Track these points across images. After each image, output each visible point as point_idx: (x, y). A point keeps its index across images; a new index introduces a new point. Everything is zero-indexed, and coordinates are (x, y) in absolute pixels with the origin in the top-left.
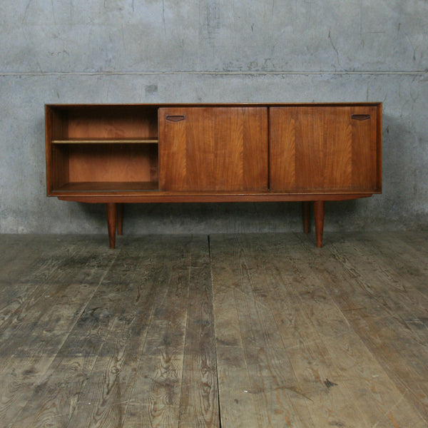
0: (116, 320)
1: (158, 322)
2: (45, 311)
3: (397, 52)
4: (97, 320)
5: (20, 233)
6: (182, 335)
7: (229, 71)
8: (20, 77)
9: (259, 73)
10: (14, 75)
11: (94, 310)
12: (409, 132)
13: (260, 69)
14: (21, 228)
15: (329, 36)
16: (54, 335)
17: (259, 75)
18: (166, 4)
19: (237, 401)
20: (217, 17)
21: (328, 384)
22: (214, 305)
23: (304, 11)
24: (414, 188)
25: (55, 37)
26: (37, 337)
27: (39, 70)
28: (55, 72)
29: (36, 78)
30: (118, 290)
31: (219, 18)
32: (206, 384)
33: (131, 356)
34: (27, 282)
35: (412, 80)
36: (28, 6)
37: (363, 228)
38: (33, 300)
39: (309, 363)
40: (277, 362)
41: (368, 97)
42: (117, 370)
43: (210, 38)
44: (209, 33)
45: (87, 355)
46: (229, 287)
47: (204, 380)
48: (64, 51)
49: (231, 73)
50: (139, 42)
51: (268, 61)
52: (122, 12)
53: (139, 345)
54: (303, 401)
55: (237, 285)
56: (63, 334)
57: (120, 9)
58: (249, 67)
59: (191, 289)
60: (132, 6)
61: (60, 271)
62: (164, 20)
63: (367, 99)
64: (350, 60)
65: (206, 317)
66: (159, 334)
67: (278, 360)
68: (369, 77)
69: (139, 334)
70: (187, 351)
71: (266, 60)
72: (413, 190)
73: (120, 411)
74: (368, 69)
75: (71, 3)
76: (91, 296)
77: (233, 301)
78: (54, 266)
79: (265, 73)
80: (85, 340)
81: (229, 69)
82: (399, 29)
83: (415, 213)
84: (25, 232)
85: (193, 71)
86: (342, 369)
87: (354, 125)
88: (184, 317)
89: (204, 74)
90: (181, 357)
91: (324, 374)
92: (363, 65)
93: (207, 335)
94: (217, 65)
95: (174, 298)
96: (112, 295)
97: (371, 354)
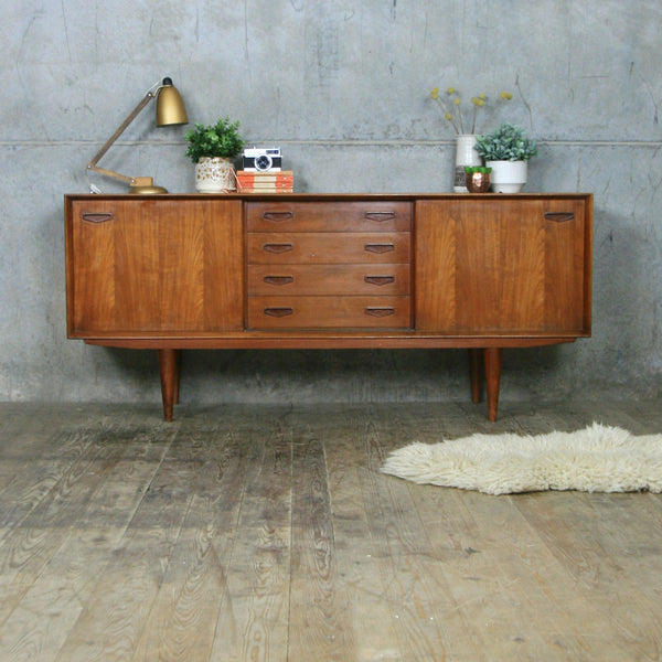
0: (196, 497)
1: (252, 499)
2: (94, 486)
3: (627, 109)
4: (169, 496)
5: (14, 400)
6: (287, 510)
7: (353, 139)
8: (14, 149)
9: (402, 142)
10: (5, 145)
11: (162, 487)
12: (646, 241)
13: (403, 136)
14: (15, 393)
15: (517, 83)
16: (117, 509)
17: (402, 145)
18: (250, 28)
19: (358, 563)
20: (334, 51)
21: (470, 551)
22: (329, 484)
23: (476, 42)
24: (653, 332)
25: (71, 83)
26: (95, 512)
27: (44, 137)
28: (71, 139)
29: (40, 149)
30: (190, 467)
31: (336, 53)
32: (321, 550)
33: (223, 528)
34: (55, 458)
35: (651, 154)
36: (26, 32)
37: (569, 396)
38: (72, 477)
39: (451, 535)
40: (410, 534)
41: (578, 181)
42: (209, 540)
43: (322, 85)
44: (321, 77)
45: (166, 526)
46: (350, 465)
47: (319, 547)
48: (86, 106)
49: (356, 143)
50: (207, 92)
51: (418, 124)
52: (179, 42)
53: (231, 519)
54: (436, 563)
55: (361, 463)
56: (130, 509)
57: (176, 38)
58: (386, 134)
59: (294, 466)
60: (196, 32)
61: (97, 447)
62: (247, 56)
63: (578, 185)
64: (551, 122)
65: (318, 495)
66: (257, 509)
67: (412, 531)
68: (581, 151)
69: (229, 509)
70: (294, 524)
71: (413, 122)
72: (651, 334)
73: (222, 569)
74: (580, 137)
75: (97, 29)
76: (154, 473)
77: (356, 480)
78: (86, 440)
79: (411, 143)
80: (160, 515)
81: (352, 136)
82: (631, 71)
83: (654, 373)
84: (23, 398)
85: (295, 139)
86: (491, 540)
87: (548, 230)
88: (288, 494)
89: (313, 145)
90: (289, 529)
91: (466, 543)
92: (571, 130)
93: (320, 511)
94: (334, 130)
95: (272, 476)
96: (183, 473)
97: (532, 529)
